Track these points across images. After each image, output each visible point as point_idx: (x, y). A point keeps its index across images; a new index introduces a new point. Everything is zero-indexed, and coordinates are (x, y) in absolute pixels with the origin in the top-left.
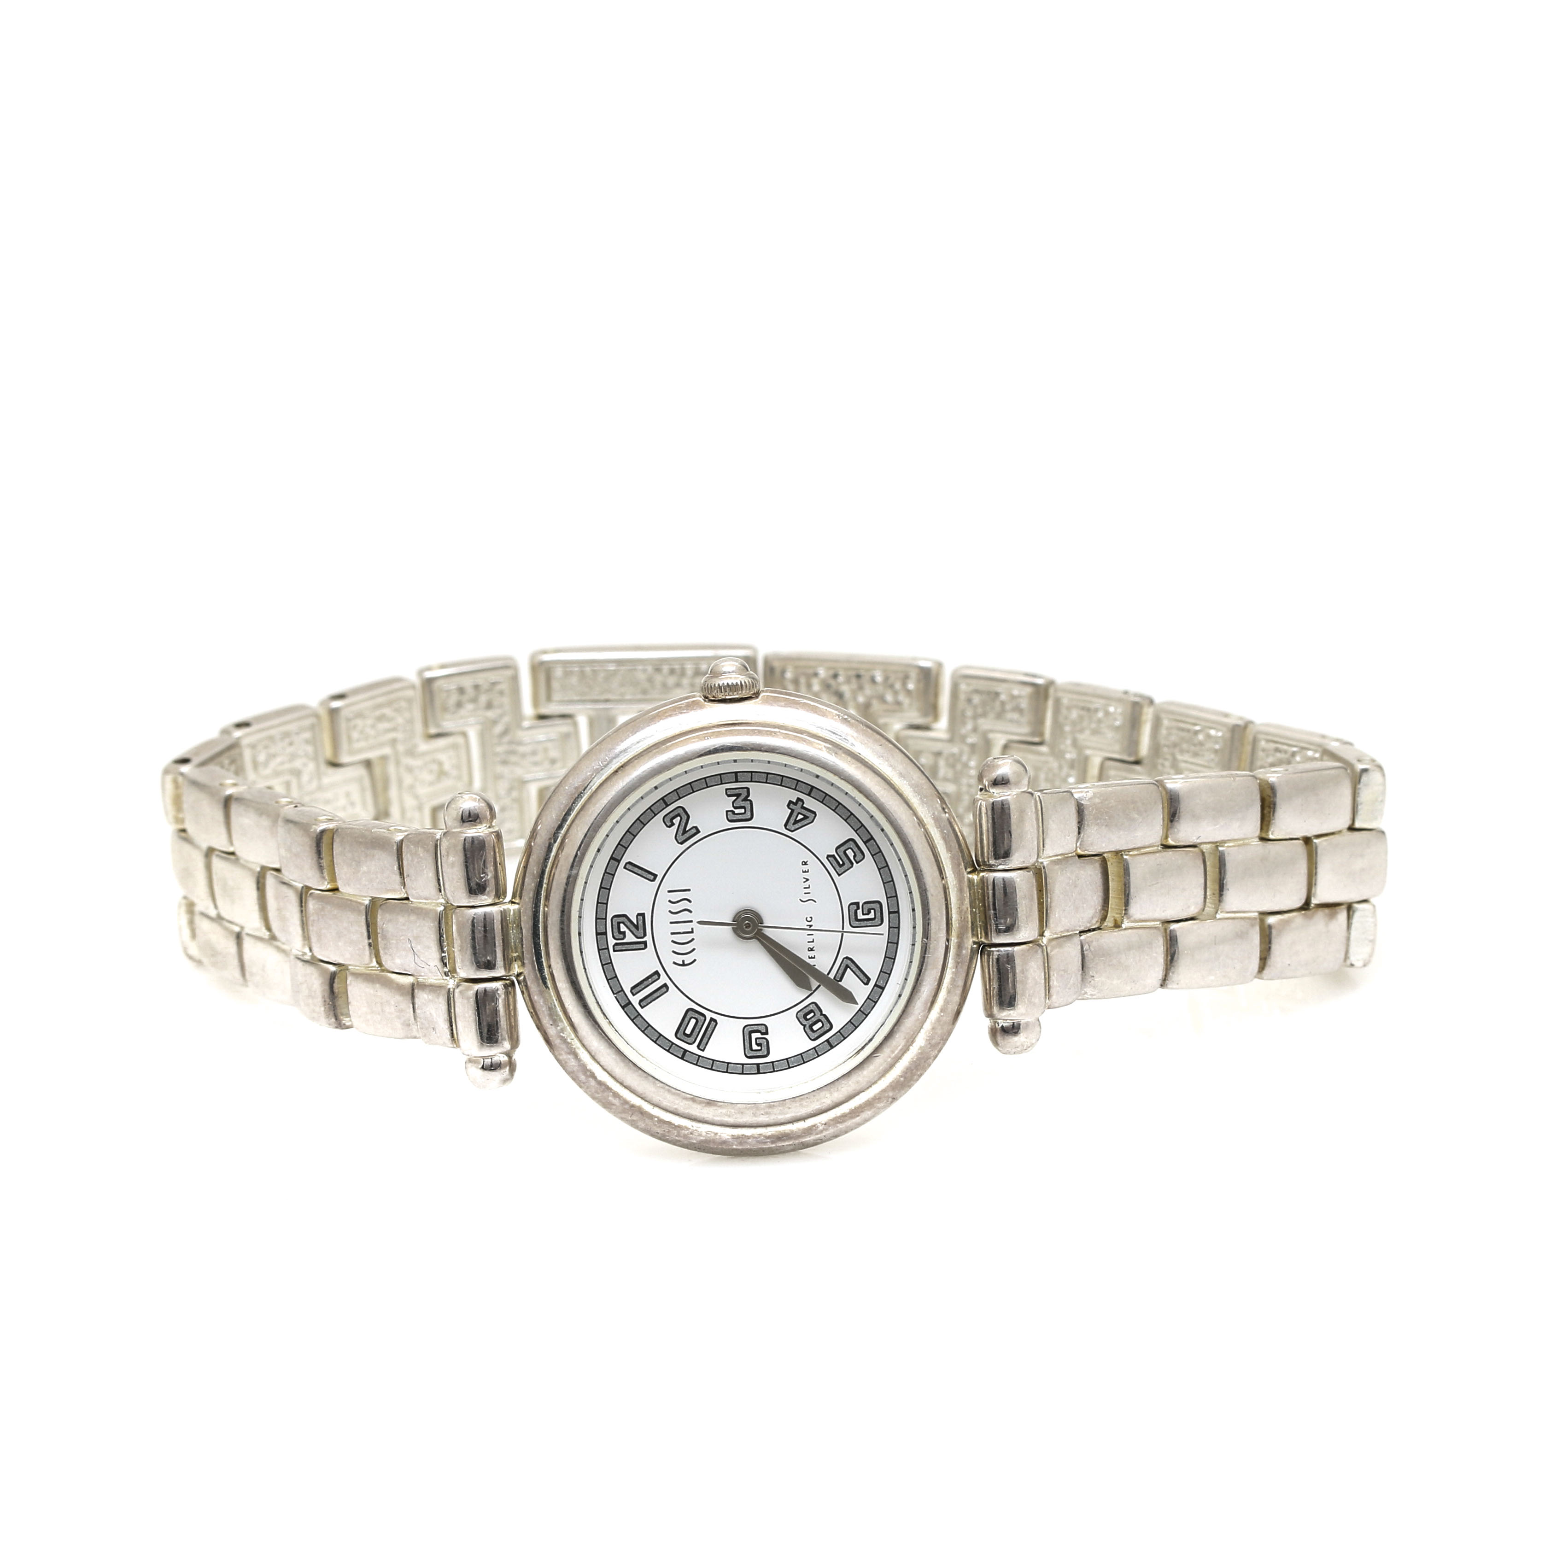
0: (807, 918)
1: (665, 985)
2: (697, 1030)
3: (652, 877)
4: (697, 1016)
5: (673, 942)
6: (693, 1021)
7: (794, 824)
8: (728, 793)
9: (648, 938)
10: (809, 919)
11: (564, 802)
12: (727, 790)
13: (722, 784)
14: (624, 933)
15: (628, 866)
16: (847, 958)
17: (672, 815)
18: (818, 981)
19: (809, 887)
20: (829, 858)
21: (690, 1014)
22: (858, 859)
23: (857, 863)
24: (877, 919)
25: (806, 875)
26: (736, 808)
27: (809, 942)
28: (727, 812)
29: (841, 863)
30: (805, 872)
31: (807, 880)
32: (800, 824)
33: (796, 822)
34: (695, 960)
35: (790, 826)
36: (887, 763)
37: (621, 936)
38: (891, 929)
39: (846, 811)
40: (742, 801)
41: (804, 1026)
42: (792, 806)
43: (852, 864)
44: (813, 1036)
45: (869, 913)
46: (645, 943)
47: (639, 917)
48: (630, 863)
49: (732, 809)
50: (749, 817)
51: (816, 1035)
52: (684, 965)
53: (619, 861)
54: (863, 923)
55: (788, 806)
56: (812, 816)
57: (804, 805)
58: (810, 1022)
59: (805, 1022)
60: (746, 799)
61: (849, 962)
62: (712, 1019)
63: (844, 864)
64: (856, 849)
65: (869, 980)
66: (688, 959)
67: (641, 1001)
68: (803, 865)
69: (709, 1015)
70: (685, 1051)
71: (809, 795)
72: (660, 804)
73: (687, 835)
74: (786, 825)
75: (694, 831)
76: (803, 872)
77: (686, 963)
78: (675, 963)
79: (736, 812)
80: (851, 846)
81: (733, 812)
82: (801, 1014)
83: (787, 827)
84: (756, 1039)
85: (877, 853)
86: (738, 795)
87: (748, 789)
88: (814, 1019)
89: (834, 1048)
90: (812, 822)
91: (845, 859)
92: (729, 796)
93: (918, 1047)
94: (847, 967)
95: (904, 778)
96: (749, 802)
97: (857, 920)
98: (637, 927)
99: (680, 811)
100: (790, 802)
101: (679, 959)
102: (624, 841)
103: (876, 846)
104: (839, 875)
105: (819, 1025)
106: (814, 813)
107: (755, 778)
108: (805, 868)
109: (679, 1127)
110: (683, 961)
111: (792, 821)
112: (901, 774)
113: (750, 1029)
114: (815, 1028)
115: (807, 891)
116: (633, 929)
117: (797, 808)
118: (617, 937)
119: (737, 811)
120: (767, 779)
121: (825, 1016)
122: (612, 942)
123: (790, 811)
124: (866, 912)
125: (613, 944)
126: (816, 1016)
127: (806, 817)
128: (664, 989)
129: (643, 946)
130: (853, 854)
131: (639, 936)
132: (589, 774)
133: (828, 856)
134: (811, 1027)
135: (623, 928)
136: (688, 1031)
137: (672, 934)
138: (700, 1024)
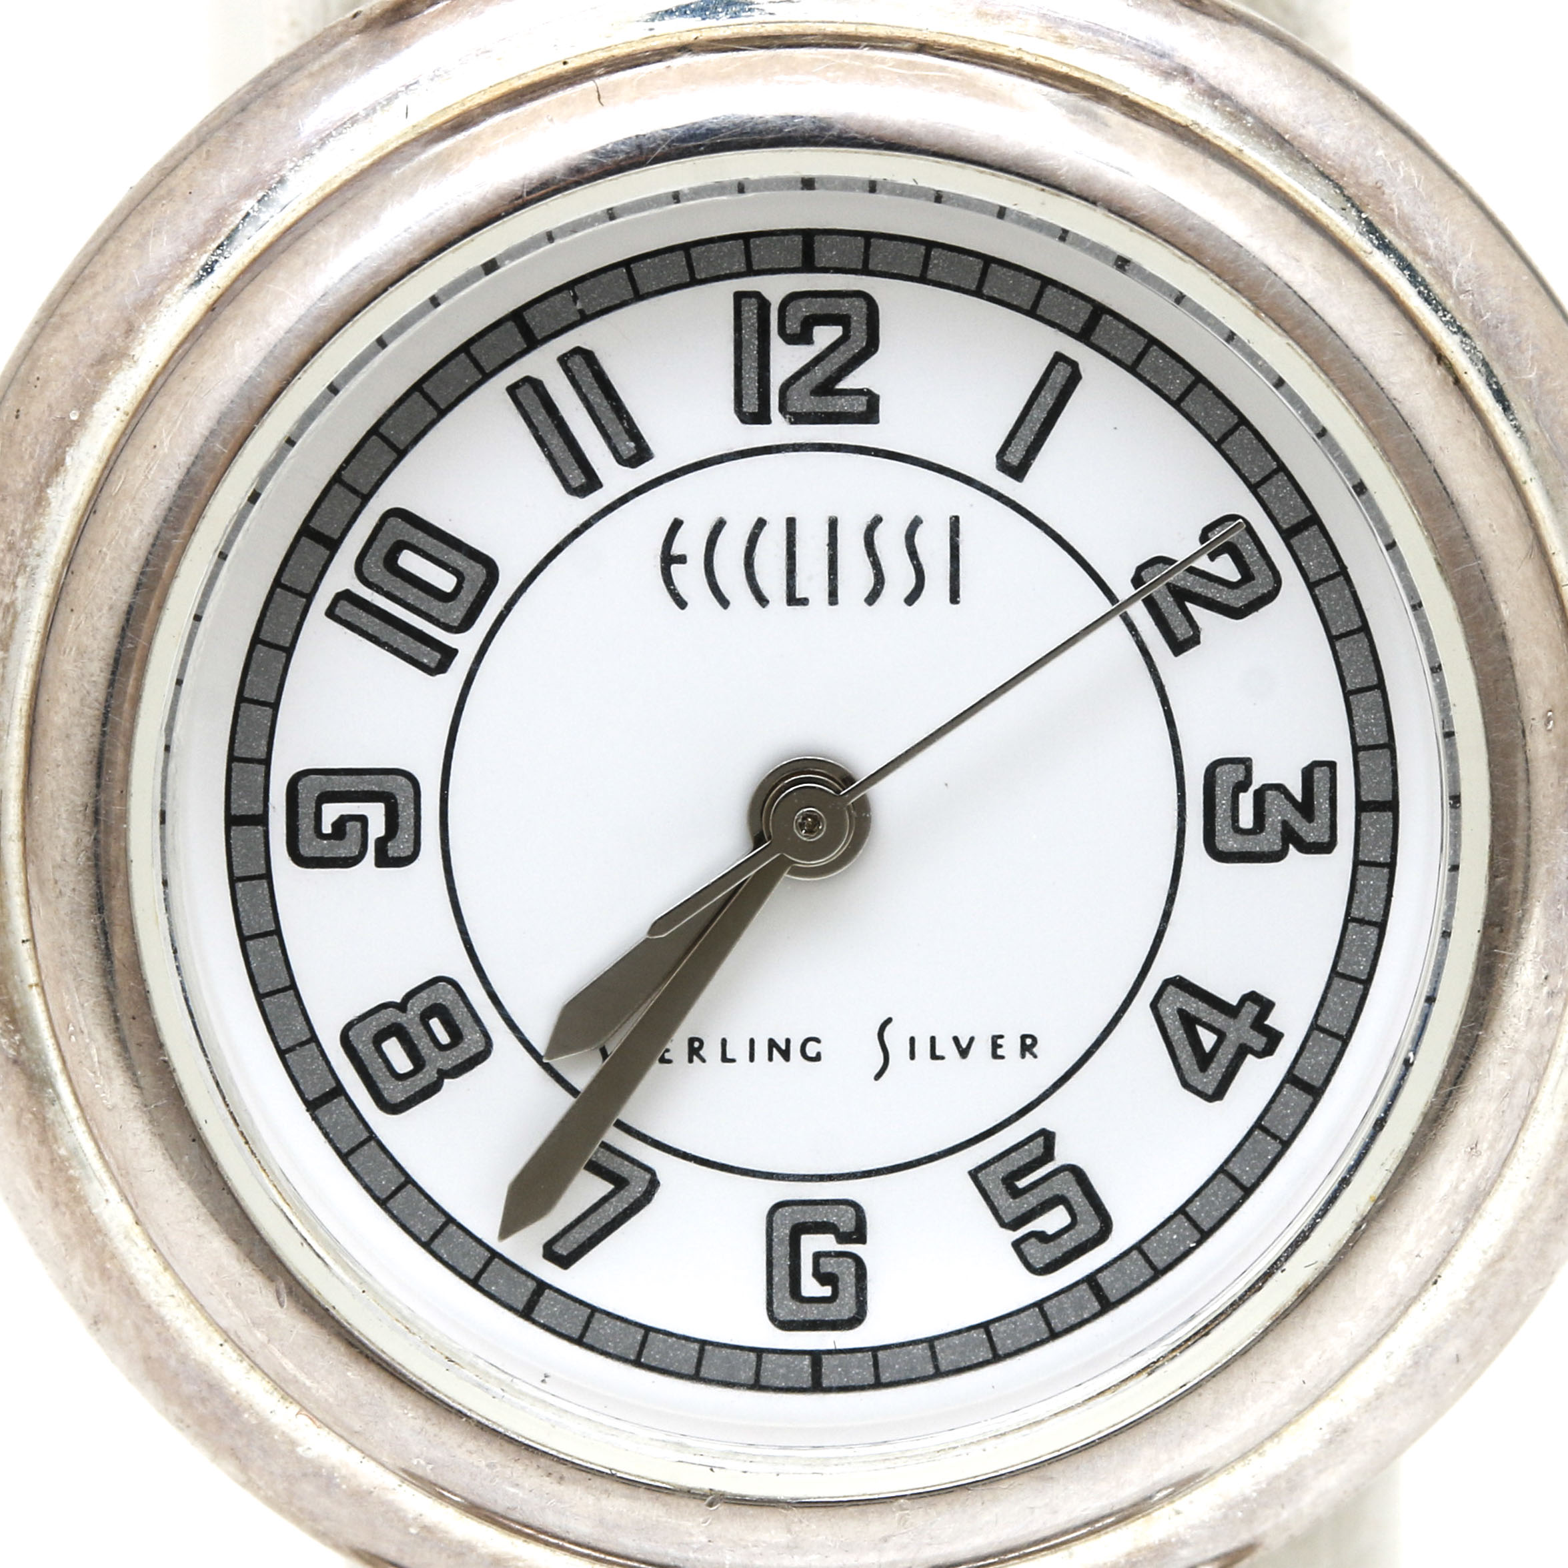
0: (817, 1040)
1: (592, 483)
2: (412, 594)
3: (1014, 458)
4: (467, 597)
5: (761, 524)
6: (445, 581)
7: (1181, 1012)
8: (1318, 774)
9: (779, 430)
10: (812, 1049)
11: (1327, 140)
12: (1332, 765)
13: (1356, 749)
14: (803, 337)
15: (1062, 371)
16: (654, 1184)
17: (1248, 549)
18: (590, 1087)
19: (934, 1056)
20: (1041, 1140)
21: (476, 573)
22: (1031, 1248)
23: (1017, 1245)
24: (793, 1305)
25: (981, 1049)
26: (1259, 796)
27: (724, 1042)
28: (1246, 763)
29: (1022, 1184)
30: (995, 1046)
31: (964, 1053)
32: (1178, 1034)
33: (1189, 1022)
34: (682, 604)
35: (1177, 1000)
36: (1392, 1380)
37: (793, 327)
38: (753, 1356)
39: (1217, 1215)
40: (1285, 824)
41: (402, 1006)
42: (1252, 1009)
43: (1014, 1225)
44: (359, 1036)
45: (823, 1278)
46: (761, 417)
47: (864, 399)
48: (1075, 377)
49: (1256, 785)
50: (1221, 846)
51: (365, 1048)
52: (669, 559)
53: (1084, 336)
54: (782, 1251)
55: (1252, 997)
56: (1209, 1081)
57: (1250, 1058)
58: (416, 1030)
59: (416, 1007)
60: (1290, 837)
61: (636, 1190)
62: (449, 654)
63: (1016, 1193)
64: (1068, 1242)
65: (565, 1262)
66: (689, 577)
67: (536, 385)
68: (1024, 1037)
69: (466, 644)
70: (333, 545)
71: (1291, 1078)
72: (1294, 508)
73: (1167, 604)
74: (1179, 983)
75: (1182, 632)
76: (995, 1039)
77: (675, 569)
78: (677, 525)
79: (1241, 795)
80: (1080, 1227)
81: (1243, 786)
82: (446, 997)
83: (1171, 989)
84: (363, 820)
85: (1048, 1324)
86: (1306, 808)
87: (1327, 847)
88: (424, 1045)
89: (307, 1116)
90: (1186, 1085)
91: (1031, 1200)
92: (1308, 774)
93: (295, 1435)
94: (620, 1183)
95: (1331, 1441)
96: (1277, 847)
97: (798, 1230)
98: (826, 388)
99: (1261, 585)
100: (1266, 1006)
101: (690, 543)
102: (1162, 360)
103: (1073, 1320)
104: (974, 1174)
105: (402, 1064)
106: (1218, 1094)
107: (1372, 879)
108: (1010, 1047)
109: (40, 502)
110: (682, 559)
111: (1194, 1007)
112: (1345, 1431)
113: (401, 801)
114: (393, 1048)
115: (923, 1048)
116: (819, 374)
117: (1240, 1031)
118: (790, 310)
119: (1246, 801)
120: (1361, 921)
121: (432, 1089)
122: (775, 288)
123: (1234, 1002)
124: (828, 1266)
125: (767, 295)
126: (435, 1053)
127: (1204, 1060)
128: (577, 479)
129: (751, 406)
130: (1050, 1231)
131: (793, 394)
132: (1430, 242)
133: (1048, 1137)
134: (397, 1031)
135: (825, 335)
136: (409, 561)
137: (791, 522)
138: (435, 607)
